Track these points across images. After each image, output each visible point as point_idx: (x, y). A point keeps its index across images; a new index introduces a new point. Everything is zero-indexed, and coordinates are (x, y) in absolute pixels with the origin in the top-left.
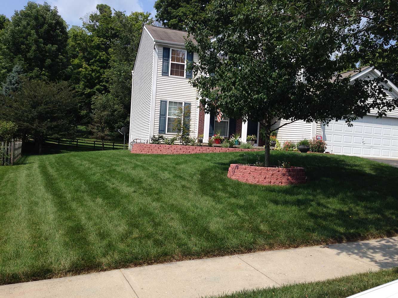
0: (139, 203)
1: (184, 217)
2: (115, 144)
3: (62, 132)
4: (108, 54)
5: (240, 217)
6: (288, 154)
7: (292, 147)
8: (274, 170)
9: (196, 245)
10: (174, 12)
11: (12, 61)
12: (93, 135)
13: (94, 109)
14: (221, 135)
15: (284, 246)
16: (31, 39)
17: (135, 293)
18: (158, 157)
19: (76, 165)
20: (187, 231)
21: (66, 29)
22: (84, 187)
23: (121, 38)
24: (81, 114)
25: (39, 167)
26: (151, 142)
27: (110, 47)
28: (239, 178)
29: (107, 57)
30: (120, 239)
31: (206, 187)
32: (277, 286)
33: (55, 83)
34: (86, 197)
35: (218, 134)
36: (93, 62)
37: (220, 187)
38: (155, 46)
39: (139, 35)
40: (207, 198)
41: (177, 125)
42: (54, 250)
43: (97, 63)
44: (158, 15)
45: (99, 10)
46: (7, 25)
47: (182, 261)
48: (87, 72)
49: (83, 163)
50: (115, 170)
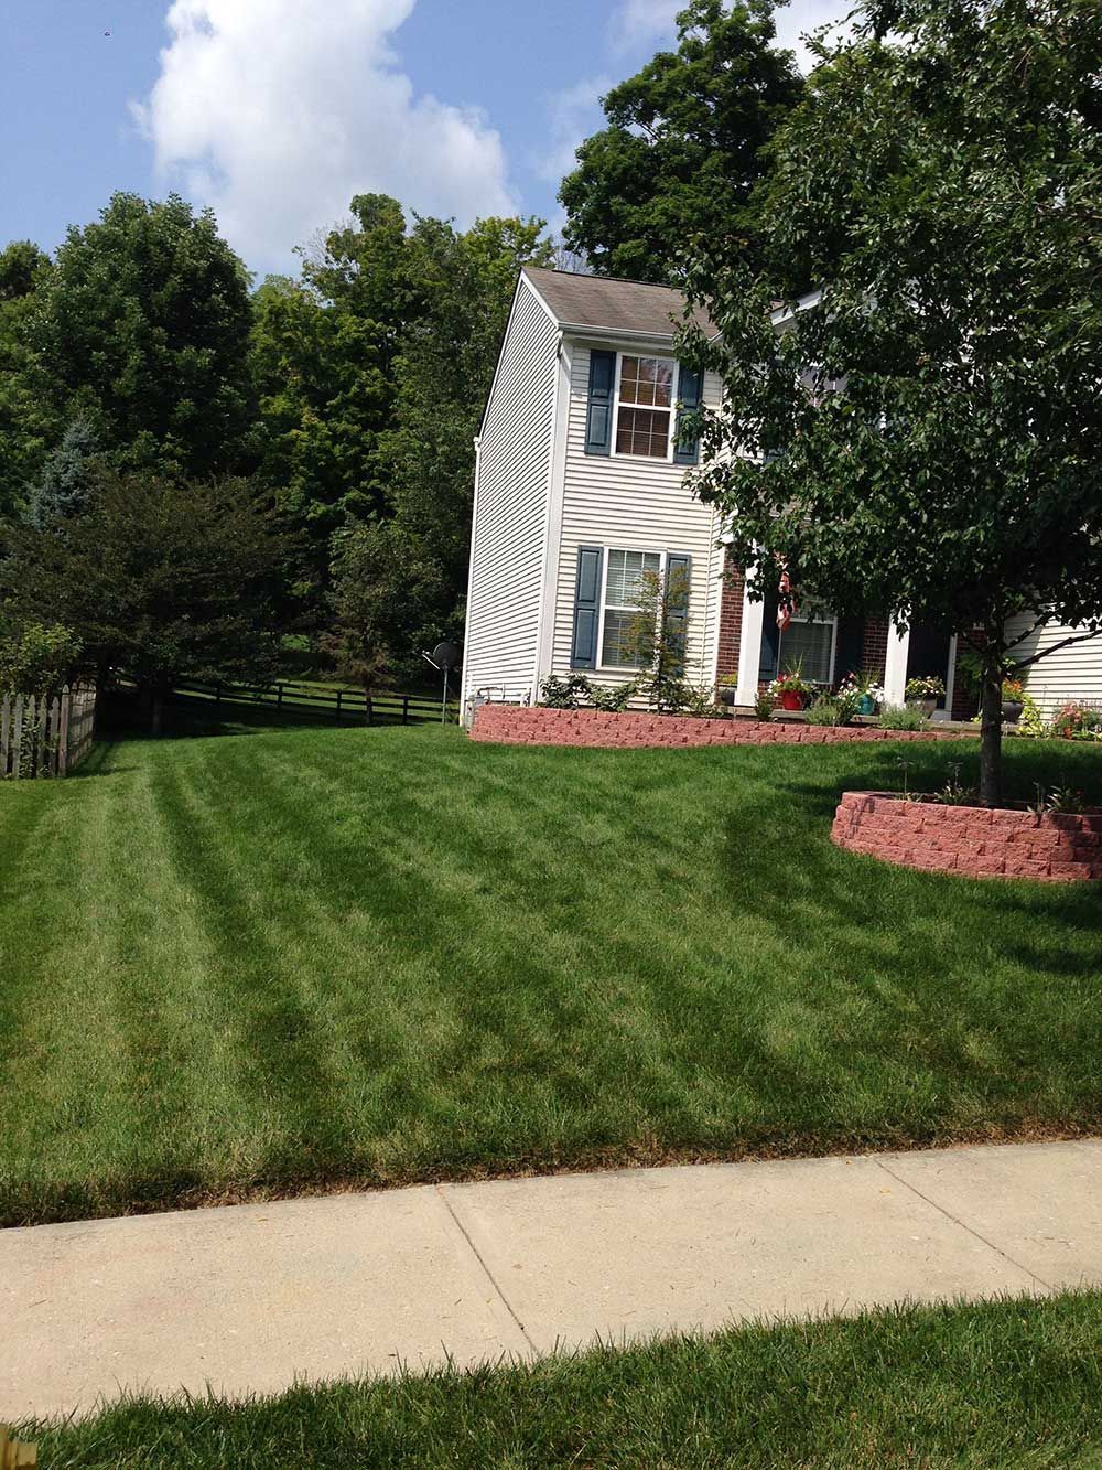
0: (499, 935)
1: (669, 996)
2: (410, 703)
3: (228, 660)
4: (389, 375)
5: (885, 1005)
6: (1074, 755)
7: (1091, 726)
8: (1019, 821)
9: (714, 1109)
10: (634, 215)
11: (60, 406)
12: (333, 668)
13: (338, 577)
14: (804, 676)
15: (1061, 1129)
16: (124, 330)
17: (494, 1283)
18: (569, 756)
19: (278, 783)
20: (681, 1052)
21: (244, 288)
22: (304, 865)
23: (437, 317)
24: (295, 592)
25: (154, 785)
26: (541, 700)
27: (398, 351)
28: (878, 847)
29: (385, 387)
30: (436, 1071)
31: (748, 879)
32: (1038, 1291)
33: (205, 486)
34: (314, 905)
35: (795, 672)
36: (337, 408)
37: (805, 881)
38: (559, 347)
39: (501, 305)
40: (754, 923)
41: (640, 639)
42: (206, 1101)
43: (353, 409)
44: (574, 225)
45: (361, 215)
46: (43, 278)
47: (661, 1166)
48: (316, 444)
49: (301, 775)
50: (412, 805)
